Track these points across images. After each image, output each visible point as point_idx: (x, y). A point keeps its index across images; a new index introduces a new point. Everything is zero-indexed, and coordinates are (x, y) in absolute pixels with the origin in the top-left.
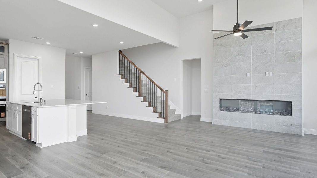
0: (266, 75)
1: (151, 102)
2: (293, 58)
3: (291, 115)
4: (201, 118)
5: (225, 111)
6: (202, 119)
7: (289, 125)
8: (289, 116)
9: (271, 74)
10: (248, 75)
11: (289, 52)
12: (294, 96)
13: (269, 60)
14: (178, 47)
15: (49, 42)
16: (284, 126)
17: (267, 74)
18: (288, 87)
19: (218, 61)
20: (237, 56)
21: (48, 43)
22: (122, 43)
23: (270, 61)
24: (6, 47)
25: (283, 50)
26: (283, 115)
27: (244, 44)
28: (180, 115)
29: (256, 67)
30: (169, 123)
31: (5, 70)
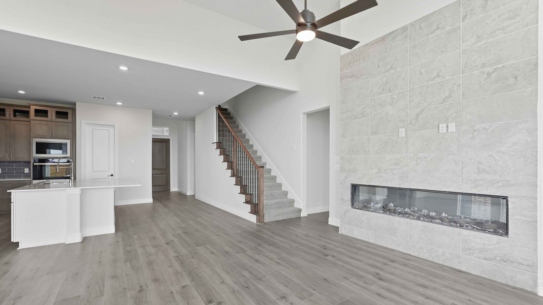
0: (440, 132)
1: (246, 185)
2: (512, 81)
3: (507, 234)
4: (329, 218)
5: (360, 209)
6: (332, 221)
7: (498, 258)
8: (501, 235)
9: (452, 127)
10: (402, 133)
11: (500, 66)
12: (512, 182)
13: (447, 95)
14: (297, 92)
15: (121, 102)
16: (486, 259)
17: (443, 127)
18: (495, 160)
19: (348, 108)
20: (380, 93)
21: (119, 104)
22: (201, 93)
23: (449, 96)
24: (70, 112)
25: (484, 65)
26: (484, 231)
27: (393, 66)
28: (300, 210)
29: (418, 115)
30: (265, 223)
31: (68, 142)
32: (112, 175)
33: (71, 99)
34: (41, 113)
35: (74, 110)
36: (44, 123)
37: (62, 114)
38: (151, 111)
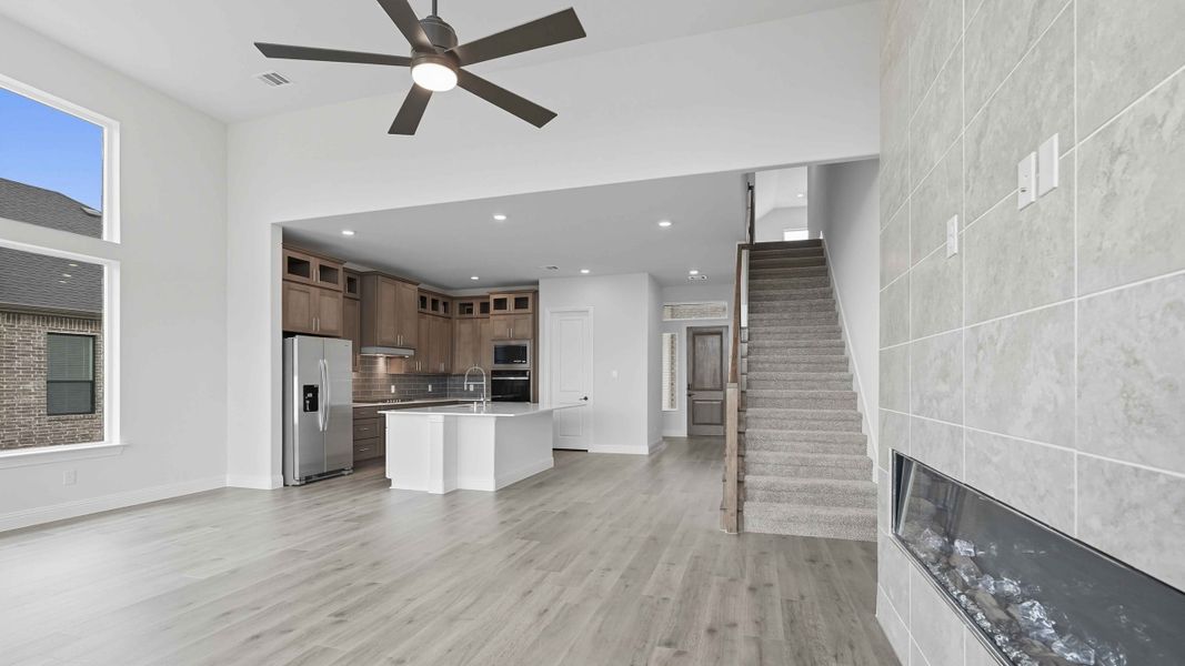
10: (953, 237)
15: (586, 268)
21: (585, 272)
29: (979, 142)
32: (586, 399)
33: (532, 277)
34: (500, 304)
35: (536, 293)
36: (502, 317)
37: (521, 303)
38: (646, 274)
